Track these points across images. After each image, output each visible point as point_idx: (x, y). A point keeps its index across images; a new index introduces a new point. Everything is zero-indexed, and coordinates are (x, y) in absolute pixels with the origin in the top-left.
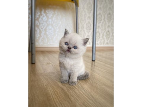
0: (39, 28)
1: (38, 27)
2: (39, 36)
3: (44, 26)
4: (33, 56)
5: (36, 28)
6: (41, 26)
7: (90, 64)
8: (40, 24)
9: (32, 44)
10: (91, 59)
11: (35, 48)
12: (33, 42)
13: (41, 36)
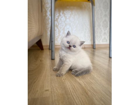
0: (58, 28)
1: (57, 26)
2: (58, 35)
3: (63, 26)
4: (53, 52)
5: (56, 28)
6: (59, 26)
7: (107, 61)
8: (59, 24)
9: (52, 42)
10: (108, 56)
11: (55, 45)
12: (53, 40)
13: (60, 35)
